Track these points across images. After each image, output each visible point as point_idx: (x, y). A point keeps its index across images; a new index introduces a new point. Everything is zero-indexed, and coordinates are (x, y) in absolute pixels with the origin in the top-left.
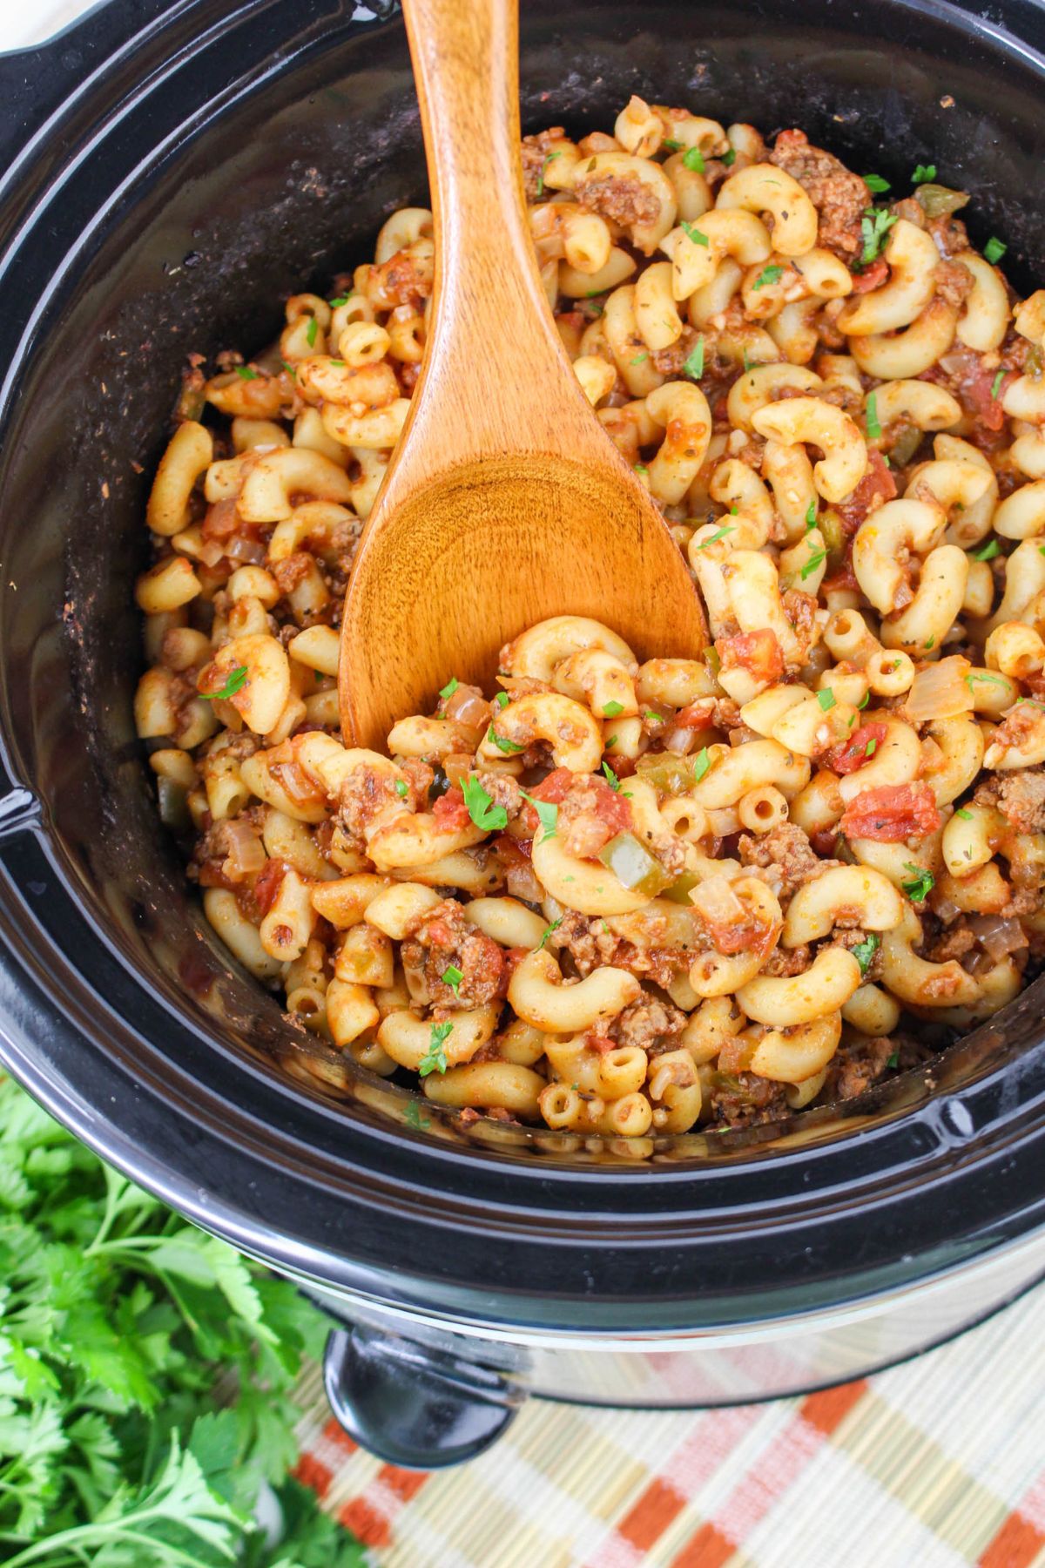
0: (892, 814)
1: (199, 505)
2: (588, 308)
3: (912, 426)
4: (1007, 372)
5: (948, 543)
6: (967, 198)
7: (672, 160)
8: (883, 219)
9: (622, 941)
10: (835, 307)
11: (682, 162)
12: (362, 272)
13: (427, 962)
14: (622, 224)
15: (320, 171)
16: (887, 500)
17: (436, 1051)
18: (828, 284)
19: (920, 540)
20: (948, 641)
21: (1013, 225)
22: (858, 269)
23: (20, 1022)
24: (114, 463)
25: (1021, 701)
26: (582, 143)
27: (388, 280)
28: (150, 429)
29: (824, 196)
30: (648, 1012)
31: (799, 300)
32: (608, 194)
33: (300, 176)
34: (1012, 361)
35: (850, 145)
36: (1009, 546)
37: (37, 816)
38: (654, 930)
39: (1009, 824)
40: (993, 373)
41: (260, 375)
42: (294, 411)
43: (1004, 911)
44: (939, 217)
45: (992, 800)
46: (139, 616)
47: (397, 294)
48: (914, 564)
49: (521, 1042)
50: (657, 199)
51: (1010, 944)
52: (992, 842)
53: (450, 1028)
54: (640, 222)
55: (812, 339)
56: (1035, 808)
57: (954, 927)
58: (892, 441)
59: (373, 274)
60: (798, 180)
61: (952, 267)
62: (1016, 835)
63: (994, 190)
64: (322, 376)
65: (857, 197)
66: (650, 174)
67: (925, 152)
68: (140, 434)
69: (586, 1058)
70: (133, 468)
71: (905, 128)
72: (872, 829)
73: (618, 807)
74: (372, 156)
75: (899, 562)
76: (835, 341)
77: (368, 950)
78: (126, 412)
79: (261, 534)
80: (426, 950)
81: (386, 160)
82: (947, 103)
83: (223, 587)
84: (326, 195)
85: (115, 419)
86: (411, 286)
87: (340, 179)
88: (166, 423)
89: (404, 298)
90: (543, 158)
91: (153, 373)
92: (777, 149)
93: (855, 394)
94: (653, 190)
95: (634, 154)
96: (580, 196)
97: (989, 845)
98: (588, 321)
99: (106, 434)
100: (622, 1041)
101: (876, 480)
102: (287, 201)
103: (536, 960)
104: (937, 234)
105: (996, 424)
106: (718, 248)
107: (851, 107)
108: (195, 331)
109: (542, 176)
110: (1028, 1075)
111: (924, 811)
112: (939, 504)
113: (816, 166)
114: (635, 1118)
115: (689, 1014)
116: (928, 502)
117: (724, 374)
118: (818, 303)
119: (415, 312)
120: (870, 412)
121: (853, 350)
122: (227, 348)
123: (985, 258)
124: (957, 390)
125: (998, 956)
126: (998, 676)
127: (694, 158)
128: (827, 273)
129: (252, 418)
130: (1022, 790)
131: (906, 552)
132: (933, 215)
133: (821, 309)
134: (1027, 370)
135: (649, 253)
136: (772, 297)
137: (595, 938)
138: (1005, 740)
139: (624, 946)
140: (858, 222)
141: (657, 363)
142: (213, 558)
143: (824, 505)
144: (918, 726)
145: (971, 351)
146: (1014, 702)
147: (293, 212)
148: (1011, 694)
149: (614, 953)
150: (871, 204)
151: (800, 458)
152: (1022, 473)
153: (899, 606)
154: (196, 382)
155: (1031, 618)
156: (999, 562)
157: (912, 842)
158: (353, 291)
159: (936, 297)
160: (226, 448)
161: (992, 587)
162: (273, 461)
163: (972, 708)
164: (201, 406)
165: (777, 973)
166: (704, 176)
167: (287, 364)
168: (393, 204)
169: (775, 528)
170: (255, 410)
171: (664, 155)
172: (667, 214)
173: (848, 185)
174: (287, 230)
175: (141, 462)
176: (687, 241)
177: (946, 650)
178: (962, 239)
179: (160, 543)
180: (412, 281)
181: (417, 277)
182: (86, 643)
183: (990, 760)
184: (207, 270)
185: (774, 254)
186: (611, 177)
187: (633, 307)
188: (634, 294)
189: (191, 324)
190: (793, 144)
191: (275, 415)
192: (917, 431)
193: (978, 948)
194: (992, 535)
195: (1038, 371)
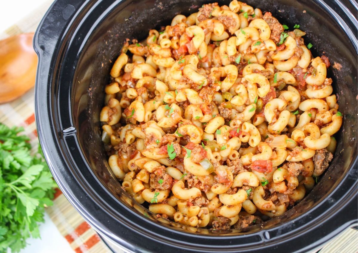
0: (262, 166)
1: (122, 72)
2: (216, 44)
3: (284, 82)
4: (308, 74)
5: (287, 110)
6: (305, 34)
7: (241, 14)
8: (285, 35)
9: (199, 181)
10: (271, 53)
11: (243, 15)
12: (168, 27)
13: (156, 178)
14: (227, 26)
15: (162, 3)
16: (274, 98)
17: (155, 198)
18: (271, 47)
19: (280, 108)
20: (283, 131)
21: (315, 41)
22: (278, 45)
23: (64, 177)
24: (106, 59)
25: (297, 147)
26: (221, 7)
27: (173, 30)
28: (115, 53)
29: (273, 28)
30: (201, 199)
31: (264, 50)
32: (225, 19)
33: (158, 4)
34: (309, 71)
35: (281, 17)
36: (301, 112)
37: (75, 133)
38: (207, 180)
39: (289, 173)
40: (305, 73)
41: (141, 46)
42: (147, 55)
43: (285, 192)
44: (298, 37)
45: (286, 168)
46: (105, 94)
47: (175, 33)
48: (278, 113)
49: (173, 200)
50: (236, 22)
51: (285, 200)
52: (284, 177)
53: (159, 194)
54: (231, 27)
55: (265, 59)
56: (296, 171)
57: (273, 194)
58: (279, 85)
59: (170, 28)
60: (268, 23)
61: (299, 48)
62: (290, 176)
63: (312, 33)
64: (155, 48)
65: (280, 29)
66: (235, 16)
67: (298, 22)
68: (112, 54)
69: (186, 207)
70: (110, 61)
71: (294, 16)
72: (257, 169)
73: (205, 152)
74: (174, 2)
75: (275, 112)
76: (270, 61)
77: (145, 173)
78: (110, 49)
79: (135, 81)
80: (156, 176)
81: (177, 3)
82: (304, 12)
83: (125, 91)
84: (163, 9)
85: (107, 50)
86: (178, 32)
87: (166, 6)
88: (118, 53)
89: (176, 35)
90: (212, 9)
91: (118, 41)
92: (264, 16)
93: (272, 73)
94: (236, 20)
95: (233, 11)
96: (219, 19)
97: (283, 177)
98: (216, 47)
99: (105, 53)
100: (195, 204)
101: (272, 93)
102: (154, 9)
103: (180, 182)
104: (297, 41)
105: (303, 85)
106: (247, 36)
107: (283, 9)
108: (128, 34)
109: (211, 13)
110: (284, 229)
111: (269, 167)
112: (286, 101)
113: (272, 21)
114: (194, 222)
115: (210, 201)
116: (283, 100)
117: (244, 64)
118: (268, 51)
119: (178, 38)
120: (275, 77)
121: (274, 63)
122: (135, 38)
123: (307, 48)
124: (296, 76)
125: (282, 202)
126: (293, 140)
127: (246, 15)
128: (270, 45)
129: (137, 55)
130: (294, 166)
131: (276, 110)
132: (297, 36)
133: (268, 53)
134: (312, 74)
135: (232, 34)
136: (258, 48)
137: (193, 179)
138: (292, 155)
139: (200, 182)
140: (280, 35)
141: (230, 59)
142: (123, 84)
143: (259, 98)
144: (273, 148)
145: (300, 68)
146: (296, 147)
147: (155, 11)
148: (296, 145)
149: (197, 184)
150: (283, 32)
151: (255, 86)
152: (307, 97)
153: (273, 122)
154: (127, 45)
155: (303, 129)
156: (298, 116)
157: (265, 173)
158: (165, 31)
159: (294, 54)
160: (131, 61)
161: (295, 121)
162: (141, 66)
163: (286, 147)
164: (127, 50)
165: (229, 193)
166: (247, 19)
167: (148, 44)
168: (177, 13)
169: (247, 101)
170: (139, 53)
171: (239, 13)
172: (238, 26)
173: (279, 26)
174: (153, 15)
175: (111, 60)
176: (241, 33)
177: (282, 133)
178: (303, 42)
179: (112, 79)
180: (178, 31)
181: (180, 31)
182: (92, 97)
183: (288, 159)
184: (133, 20)
185: (260, 39)
186: (227, 16)
187: (226, 45)
188: (227, 42)
189: (128, 32)
190: (268, 15)
191: (143, 55)
192: (285, 83)
193: (278, 200)
194: (298, 109)
195: (315, 74)
